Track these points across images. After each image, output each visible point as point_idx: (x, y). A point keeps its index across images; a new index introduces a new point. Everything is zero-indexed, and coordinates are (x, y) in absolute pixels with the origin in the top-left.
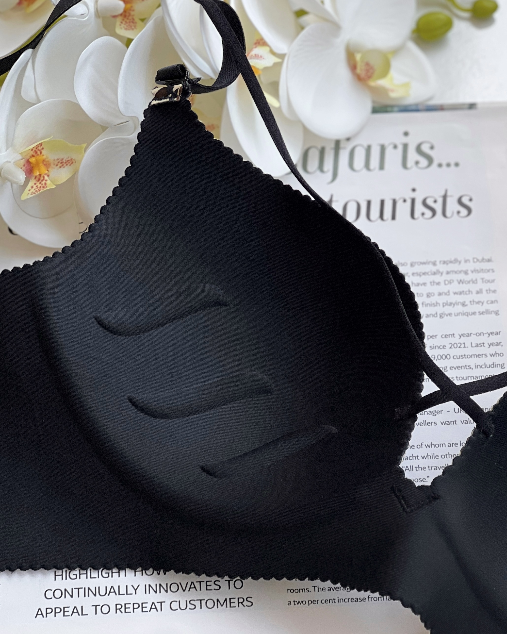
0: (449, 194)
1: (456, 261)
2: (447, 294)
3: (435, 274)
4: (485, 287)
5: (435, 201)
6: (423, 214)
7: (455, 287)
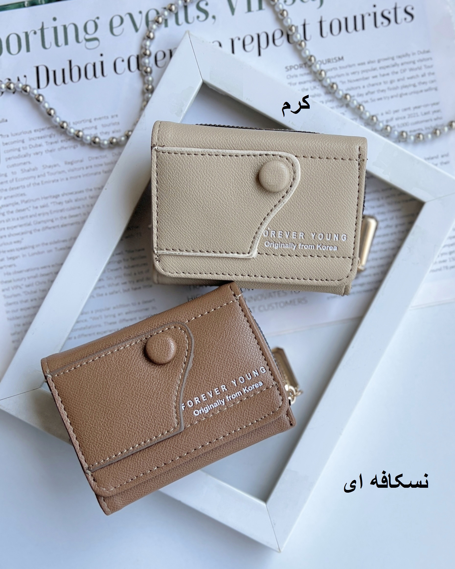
0: (398, 6)
1: (407, 55)
2: (403, 79)
3: (394, 66)
4: (427, 71)
5: (389, 13)
6: (382, 23)
7: (408, 74)
